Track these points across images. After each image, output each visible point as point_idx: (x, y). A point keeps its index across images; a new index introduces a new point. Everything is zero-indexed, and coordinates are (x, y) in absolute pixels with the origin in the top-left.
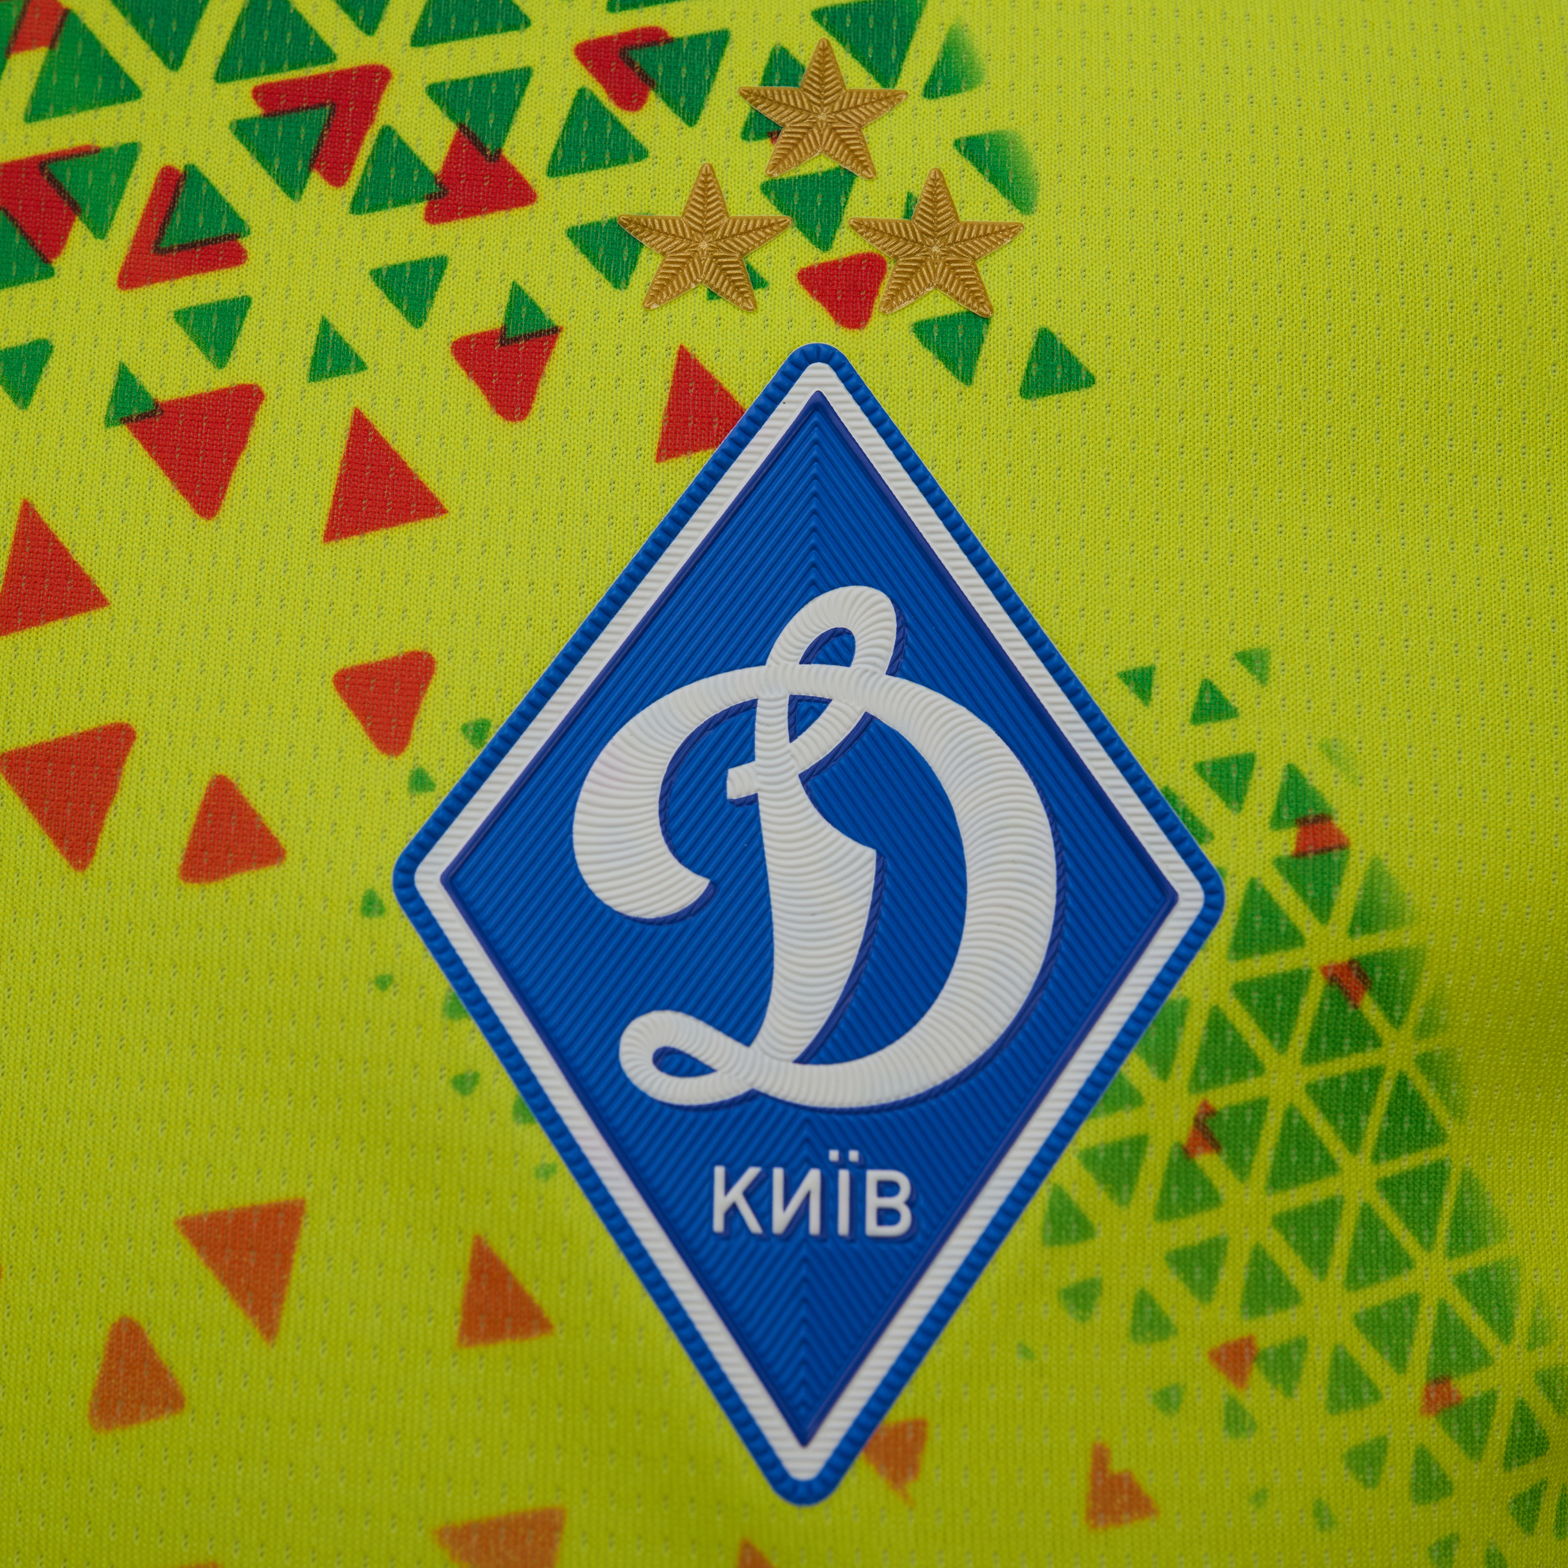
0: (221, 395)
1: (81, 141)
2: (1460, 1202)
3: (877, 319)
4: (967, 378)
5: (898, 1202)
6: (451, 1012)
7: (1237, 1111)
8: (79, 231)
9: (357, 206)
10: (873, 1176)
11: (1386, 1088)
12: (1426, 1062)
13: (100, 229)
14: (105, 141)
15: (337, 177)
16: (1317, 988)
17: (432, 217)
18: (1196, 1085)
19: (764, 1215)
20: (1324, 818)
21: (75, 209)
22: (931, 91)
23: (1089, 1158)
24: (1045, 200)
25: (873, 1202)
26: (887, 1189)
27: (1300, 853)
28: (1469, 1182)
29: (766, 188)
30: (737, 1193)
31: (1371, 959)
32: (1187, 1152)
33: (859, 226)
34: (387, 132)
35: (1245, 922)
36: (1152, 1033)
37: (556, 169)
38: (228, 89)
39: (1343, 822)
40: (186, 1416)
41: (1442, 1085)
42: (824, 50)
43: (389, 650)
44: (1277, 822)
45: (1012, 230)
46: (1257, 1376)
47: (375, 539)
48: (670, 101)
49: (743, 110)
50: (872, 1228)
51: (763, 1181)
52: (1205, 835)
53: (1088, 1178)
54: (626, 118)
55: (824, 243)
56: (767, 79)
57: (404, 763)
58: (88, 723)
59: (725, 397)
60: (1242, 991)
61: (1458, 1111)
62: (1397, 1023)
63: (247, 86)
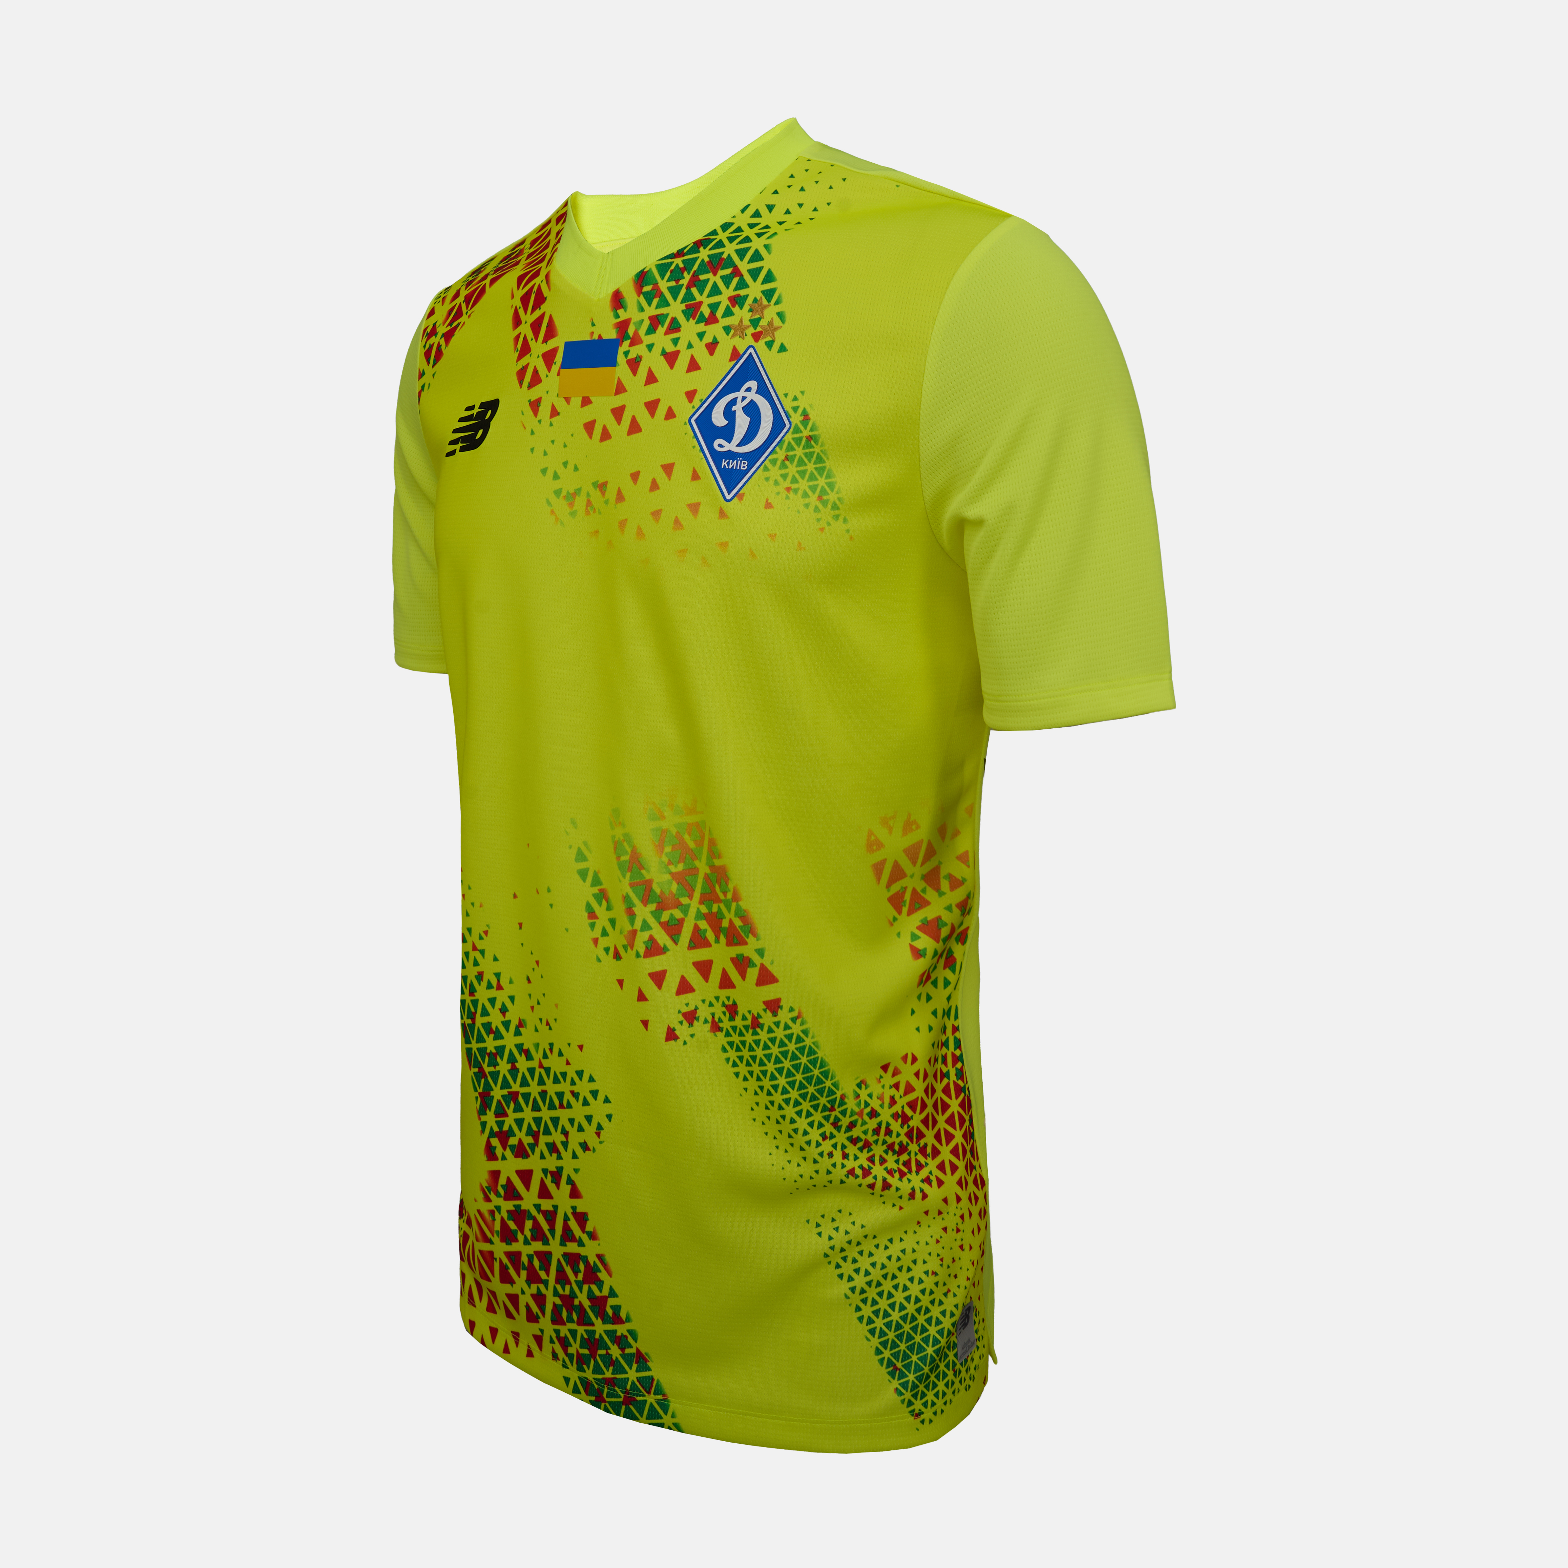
0: (675, 351)
1: (662, 312)
2: (827, 473)
3: (760, 341)
4: (770, 350)
5: (745, 465)
6: (693, 438)
7: (791, 456)
8: (660, 326)
9: (696, 323)
10: (743, 462)
11: (815, 455)
12: (822, 451)
13: (662, 326)
14: (665, 313)
15: (694, 319)
16: (804, 439)
17: (705, 325)
18: (786, 452)
19: (728, 466)
20: (807, 415)
21: (660, 323)
22: (775, 304)
23: (770, 460)
24: (786, 323)
25: (742, 465)
26: (744, 463)
27: (803, 420)
28: (829, 470)
29: (749, 320)
30: (725, 463)
31: (813, 435)
32: (784, 461)
33: (760, 326)
34: (701, 312)
35: (794, 429)
36: (780, 444)
37: (722, 317)
38: (682, 305)
39: (811, 416)
40: (659, 490)
41: (825, 455)
42: (761, 297)
43: (692, 389)
44: (801, 415)
45: (781, 327)
46: (791, 492)
47: (692, 373)
48: (739, 306)
49: (749, 307)
50: (742, 468)
51: (729, 461)
52: (791, 417)
53: (769, 463)
54: (732, 309)
55: (755, 329)
56: (753, 302)
57: (692, 404)
58: (655, 398)
59: (739, 352)
60: (793, 439)
61: (828, 459)
62: (817, 445)
63: (684, 304)
